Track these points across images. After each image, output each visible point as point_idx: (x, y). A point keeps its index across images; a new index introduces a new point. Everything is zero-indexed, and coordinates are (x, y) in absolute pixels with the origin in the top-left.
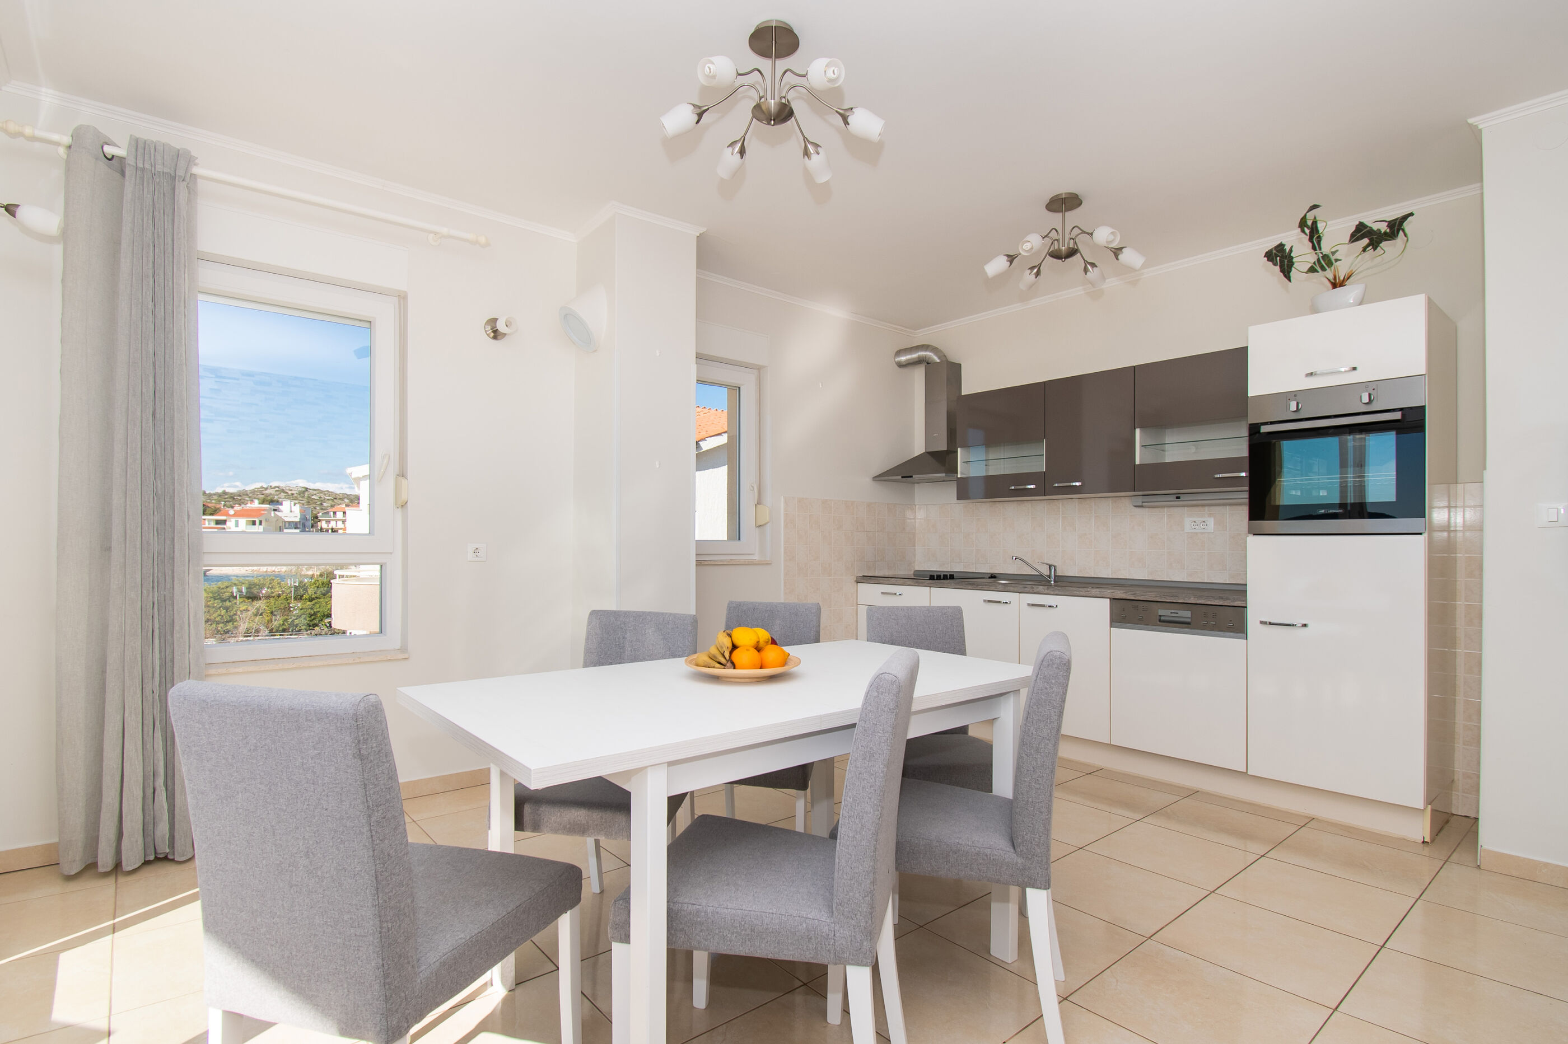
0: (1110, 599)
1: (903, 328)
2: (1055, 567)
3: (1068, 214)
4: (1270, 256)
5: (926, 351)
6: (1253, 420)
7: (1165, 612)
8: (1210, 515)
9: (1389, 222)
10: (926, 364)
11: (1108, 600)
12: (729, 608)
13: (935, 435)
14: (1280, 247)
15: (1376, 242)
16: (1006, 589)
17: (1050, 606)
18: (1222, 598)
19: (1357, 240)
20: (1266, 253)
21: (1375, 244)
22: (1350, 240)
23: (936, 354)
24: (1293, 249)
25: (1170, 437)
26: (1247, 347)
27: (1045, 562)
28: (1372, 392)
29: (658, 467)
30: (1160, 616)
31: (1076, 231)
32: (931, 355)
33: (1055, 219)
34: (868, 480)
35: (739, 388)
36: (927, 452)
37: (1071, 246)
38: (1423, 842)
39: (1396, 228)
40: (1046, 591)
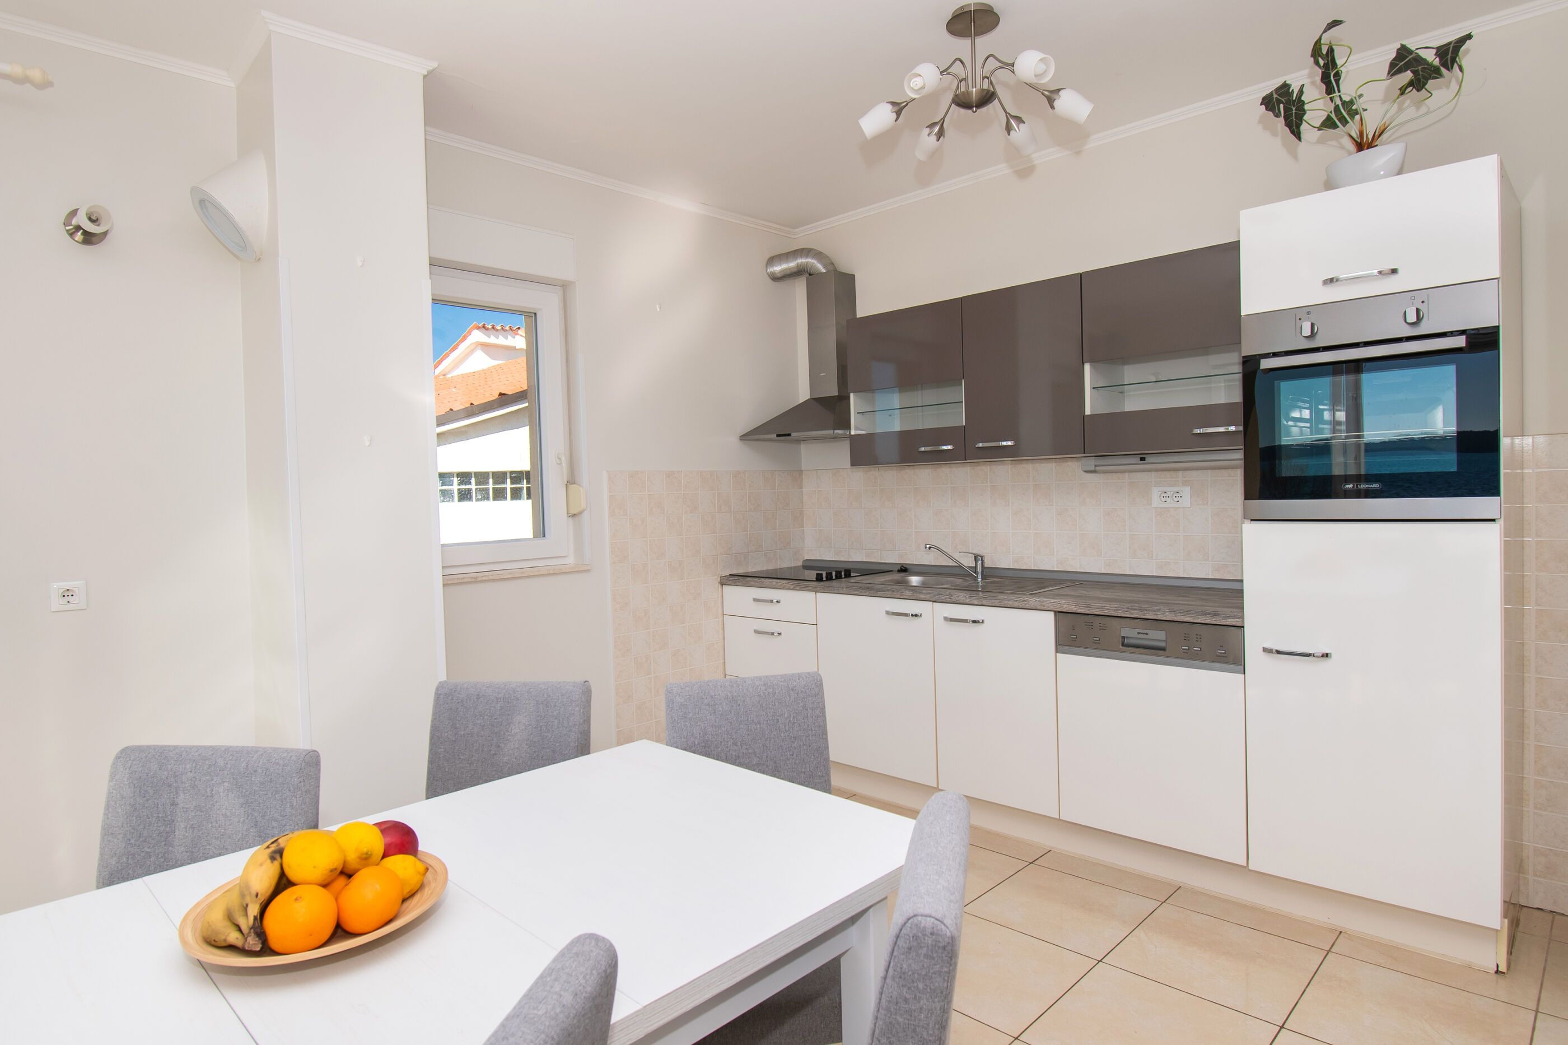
0: (1056, 612)
1: (778, 227)
2: (982, 557)
3: (980, 41)
4: (1268, 102)
5: (807, 256)
6: (1248, 350)
7: (1131, 632)
8: (1185, 483)
9: (1438, 49)
10: (808, 275)
11: (1052, 613)
12: (438, 696)
13: (822, 375)
14: (1284, 89)
15: (1424, 77)
16: (916, 594)
17: (974, 622)
18: (1209, 614)
19: (1400, 71)
20: (1264, 99)
21: (1422, 80)
22: (1389, 73)
23: (820, 261)
24: (1304, 90)
25: (1131, 373)
26: (1239, 241)
27: (970, 552)
28: (1420, 306)
29: (367, 444)
30: (1124, 637)
31: (992, 64)
32: (814, 263)
33: (961, 46)
34: (734, 440)
35: (535, 314)
36: (813, 399)
37: (985, 87)
38: (1497, 972)
39: (1449, 57)
40: (968, 601)
